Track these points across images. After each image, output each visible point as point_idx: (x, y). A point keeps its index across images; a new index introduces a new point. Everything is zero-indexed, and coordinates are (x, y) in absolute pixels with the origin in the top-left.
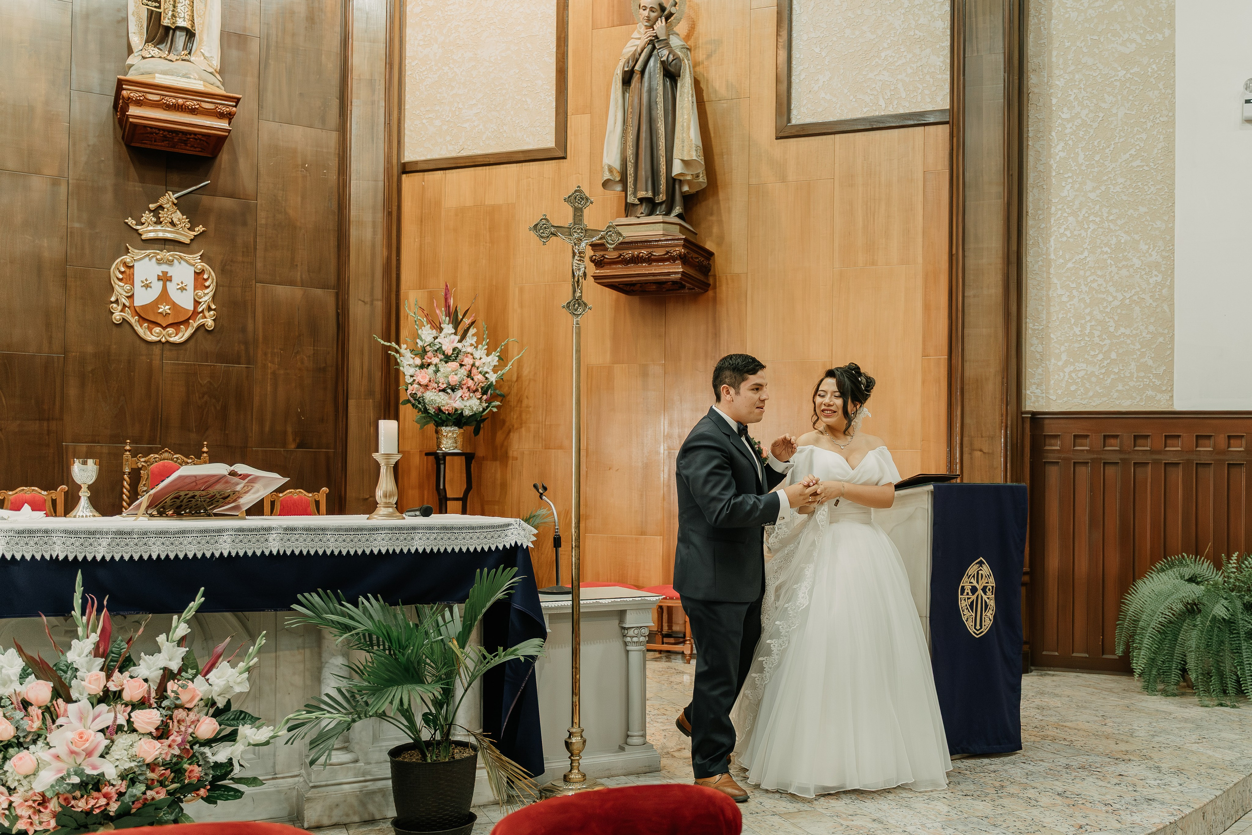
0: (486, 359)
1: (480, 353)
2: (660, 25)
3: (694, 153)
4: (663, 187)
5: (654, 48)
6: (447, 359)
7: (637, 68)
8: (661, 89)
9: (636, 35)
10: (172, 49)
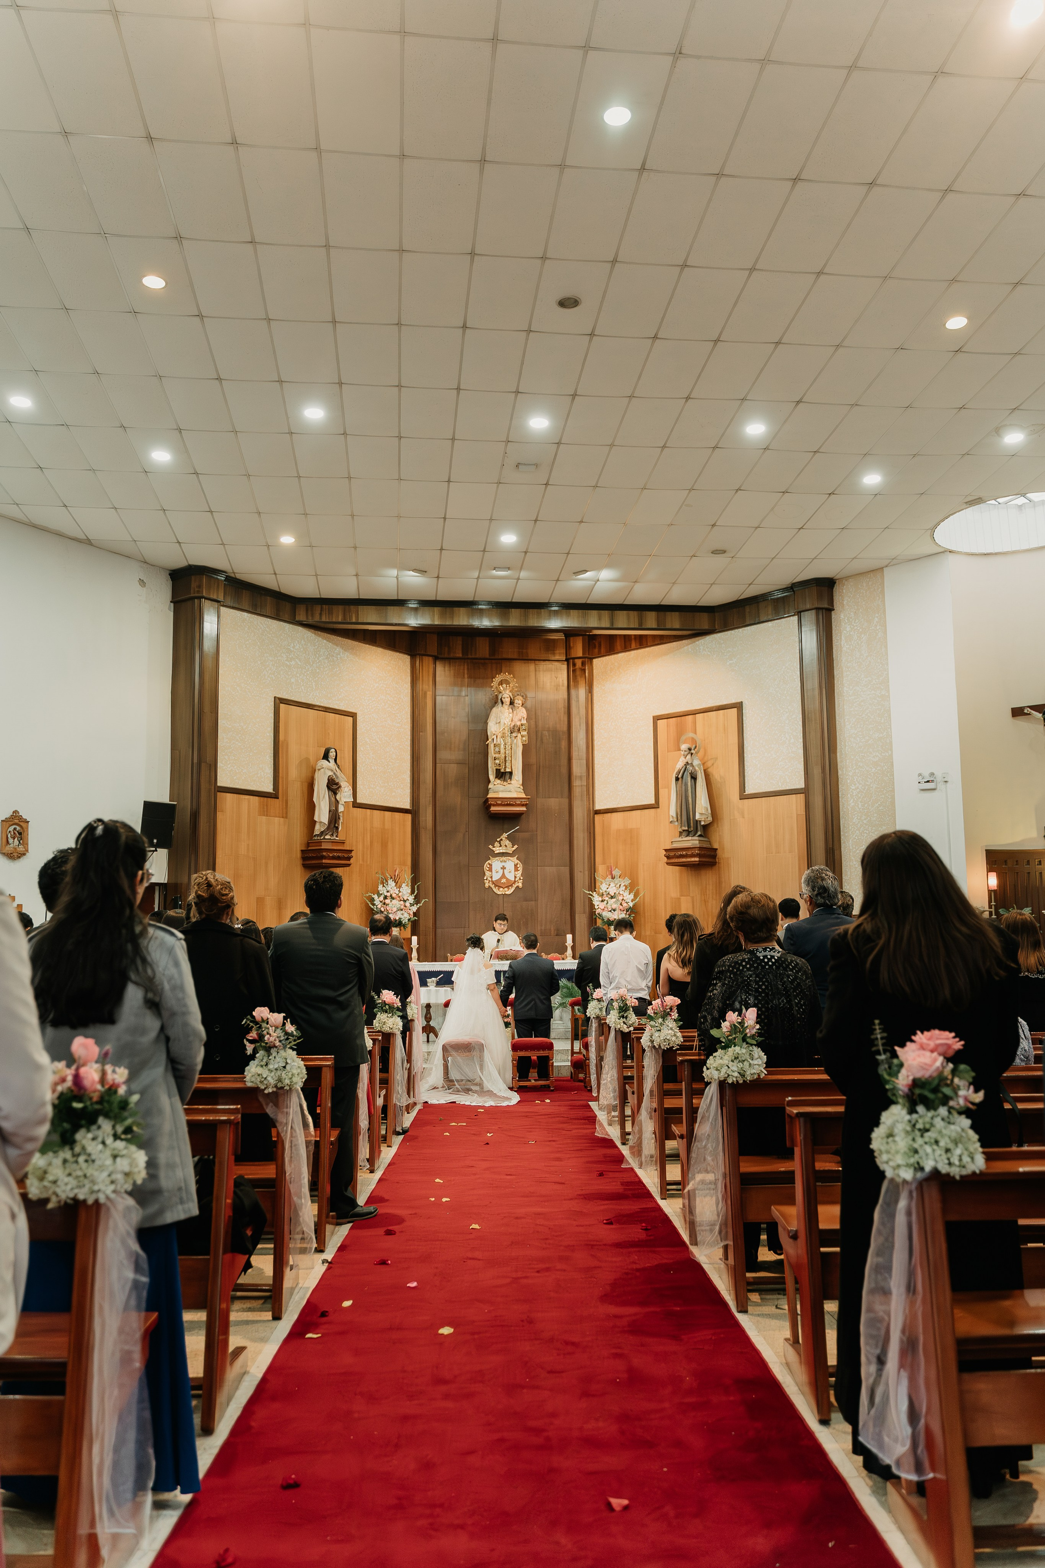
0: (629, 896)
1: (626, 894)
2: (688, 757)
3: (706, 808)
4: (692, 824)
5: (686, 767)
7: (680, 776)
8: (689, 784)
9: (681, 760)
10: (505, 780)
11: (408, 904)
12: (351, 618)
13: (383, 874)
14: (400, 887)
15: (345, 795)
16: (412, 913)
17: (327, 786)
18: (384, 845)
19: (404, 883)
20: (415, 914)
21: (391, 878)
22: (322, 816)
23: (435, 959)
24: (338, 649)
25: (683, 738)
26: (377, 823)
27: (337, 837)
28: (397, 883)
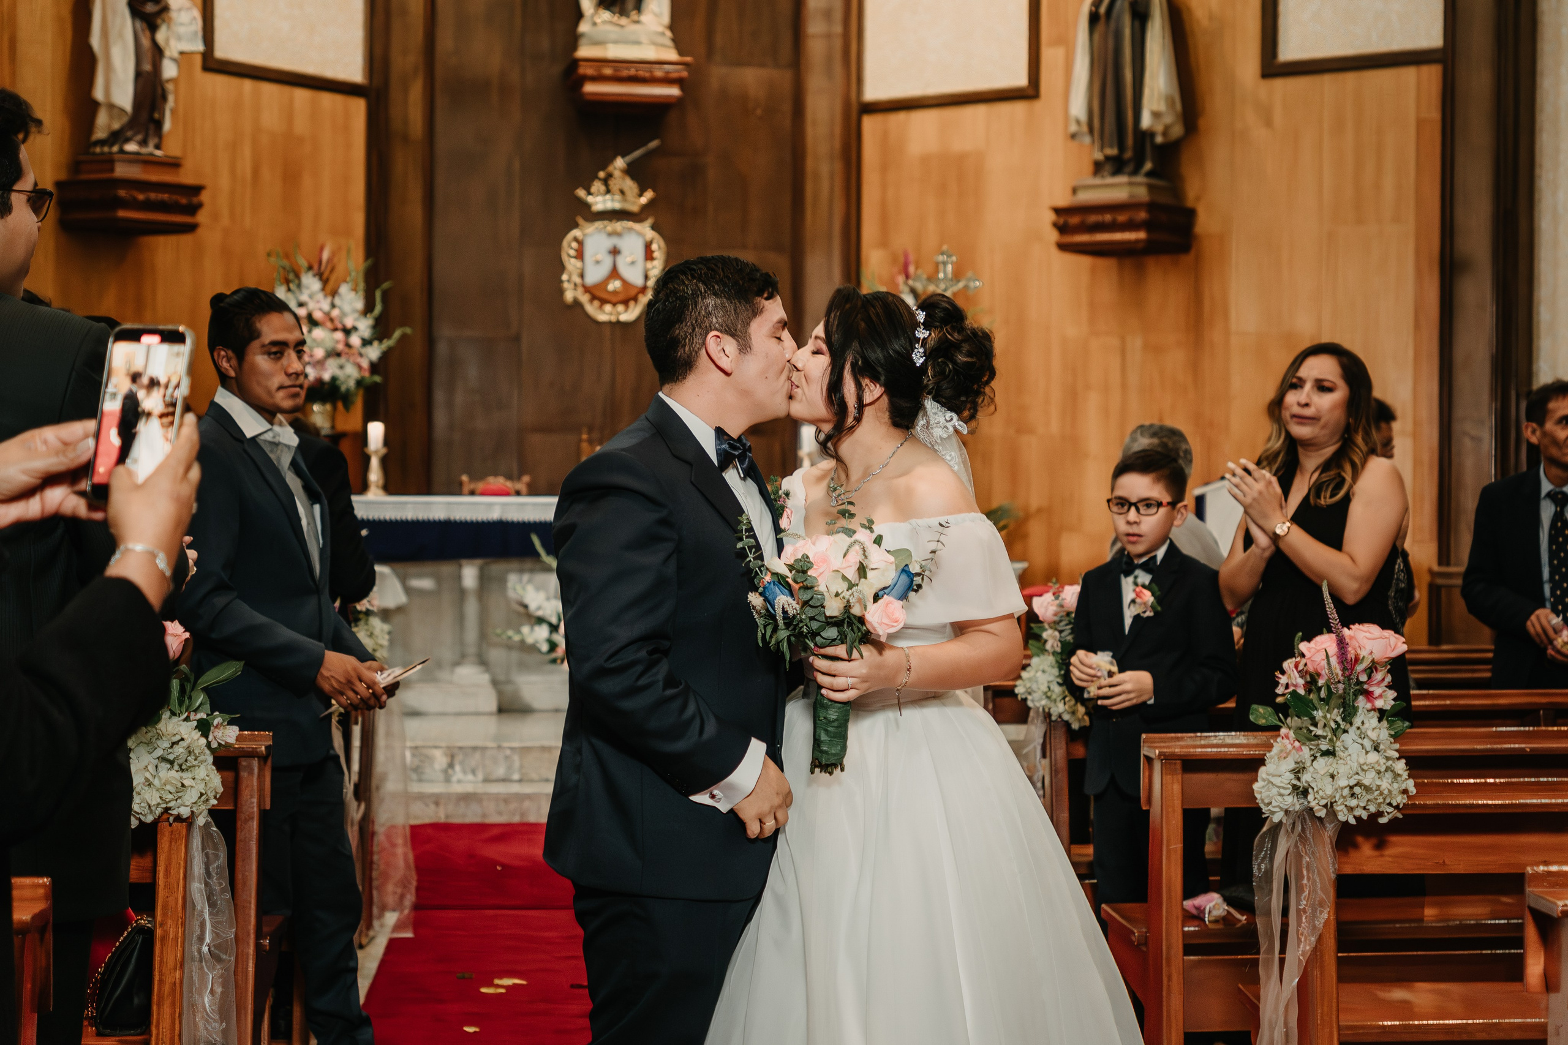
3: (1163, 104)
4: (1130, 142)
8: (1128, 33)
10: (623, 13)
11: (355, 340)
13: (286, 257)
14: (334, 293)
15: (180, 33)
16: (365, 364)
17: (130, 5)
18: (291, 177)
19: (345, 281)
20: (374, 367)
21: (310, 268)
22: (118, 87)
23: (427, 489)
26: (271, 119)
27: (158, 147)
28: (325, 282)
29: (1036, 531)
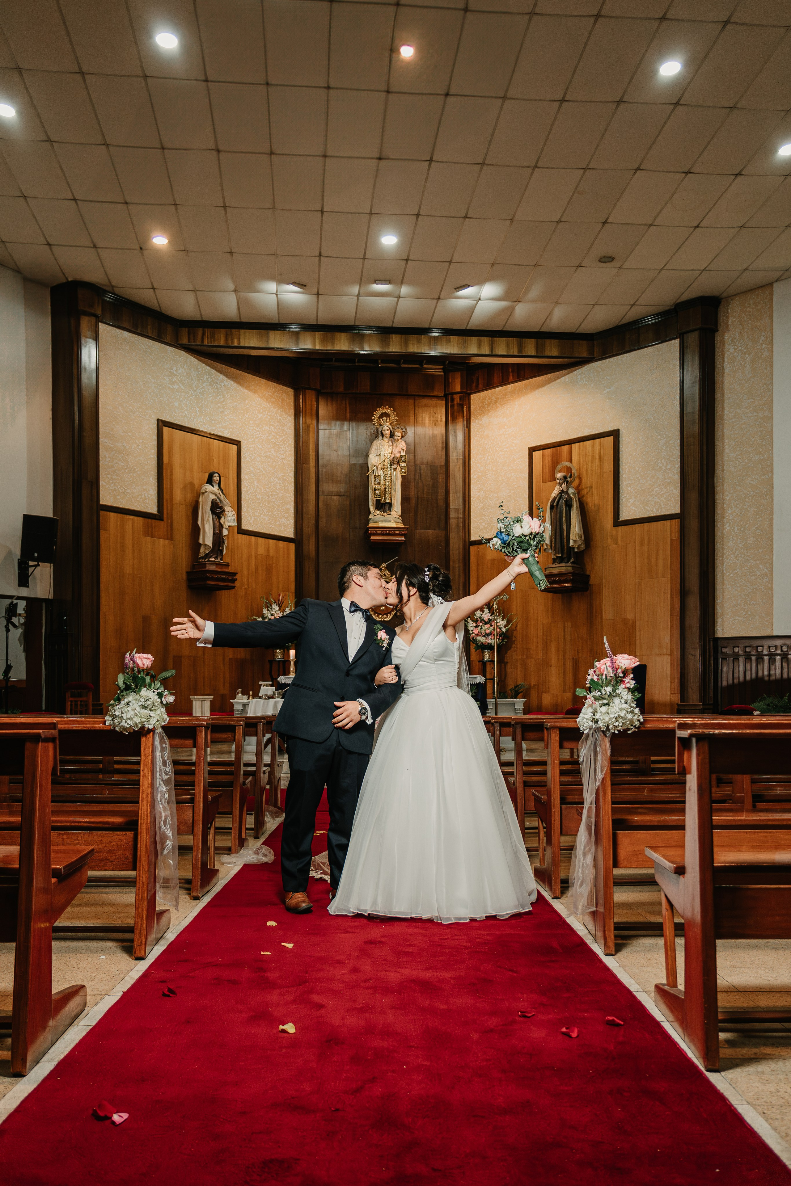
0: (502, 622)
1: (499, 620)
2: (564, 485)
3: (577, 537)
4: (565, 551)
5: (561, 495)
6: (486, 623)
7: (555, 504)
8: (564, 512)
9: (556, 489)
10: (384, 511)
12: (232, 342)
13: (267, 599)
15: (229, 519)
17: (211, 509)
18: (269, 571)
21: (275, 602)
22: (207, 538)
24: (222, 377)
25: (559, 467)
26: (262, 550)
27: (221, 559)
28: (280, 607)
29: (534, 693)
